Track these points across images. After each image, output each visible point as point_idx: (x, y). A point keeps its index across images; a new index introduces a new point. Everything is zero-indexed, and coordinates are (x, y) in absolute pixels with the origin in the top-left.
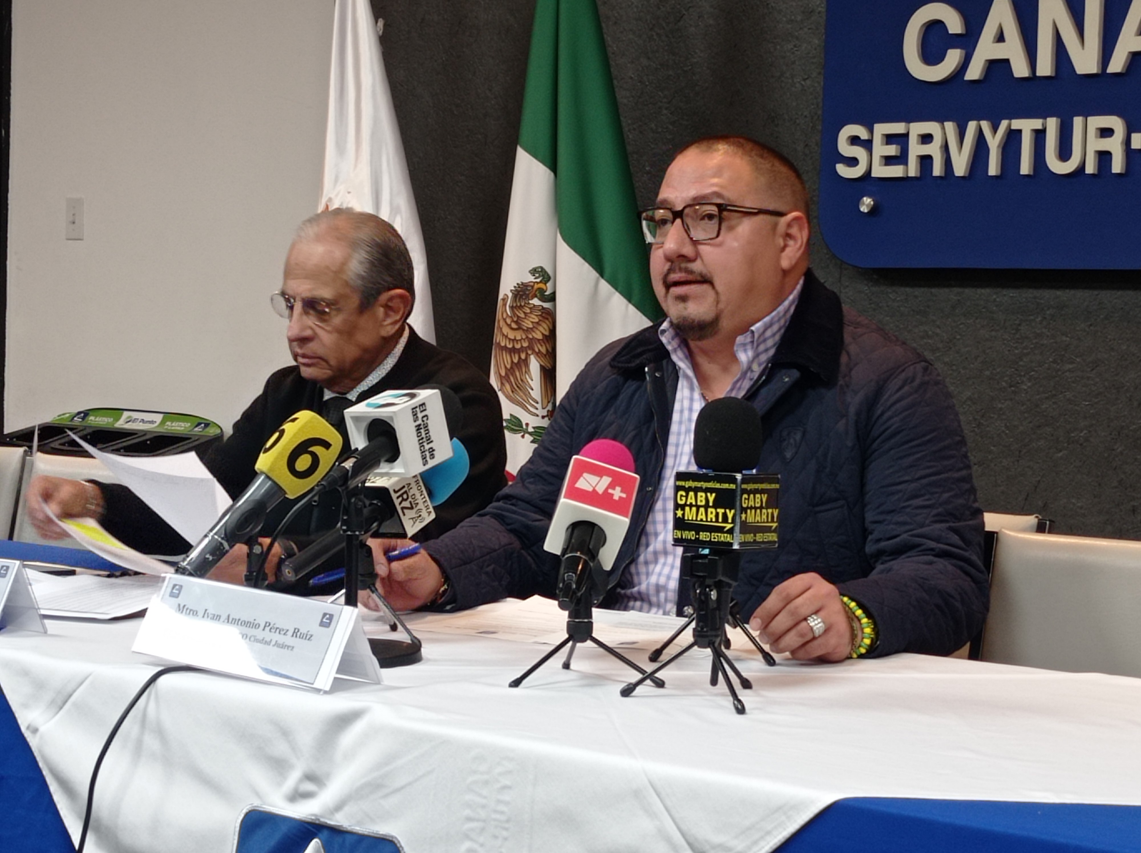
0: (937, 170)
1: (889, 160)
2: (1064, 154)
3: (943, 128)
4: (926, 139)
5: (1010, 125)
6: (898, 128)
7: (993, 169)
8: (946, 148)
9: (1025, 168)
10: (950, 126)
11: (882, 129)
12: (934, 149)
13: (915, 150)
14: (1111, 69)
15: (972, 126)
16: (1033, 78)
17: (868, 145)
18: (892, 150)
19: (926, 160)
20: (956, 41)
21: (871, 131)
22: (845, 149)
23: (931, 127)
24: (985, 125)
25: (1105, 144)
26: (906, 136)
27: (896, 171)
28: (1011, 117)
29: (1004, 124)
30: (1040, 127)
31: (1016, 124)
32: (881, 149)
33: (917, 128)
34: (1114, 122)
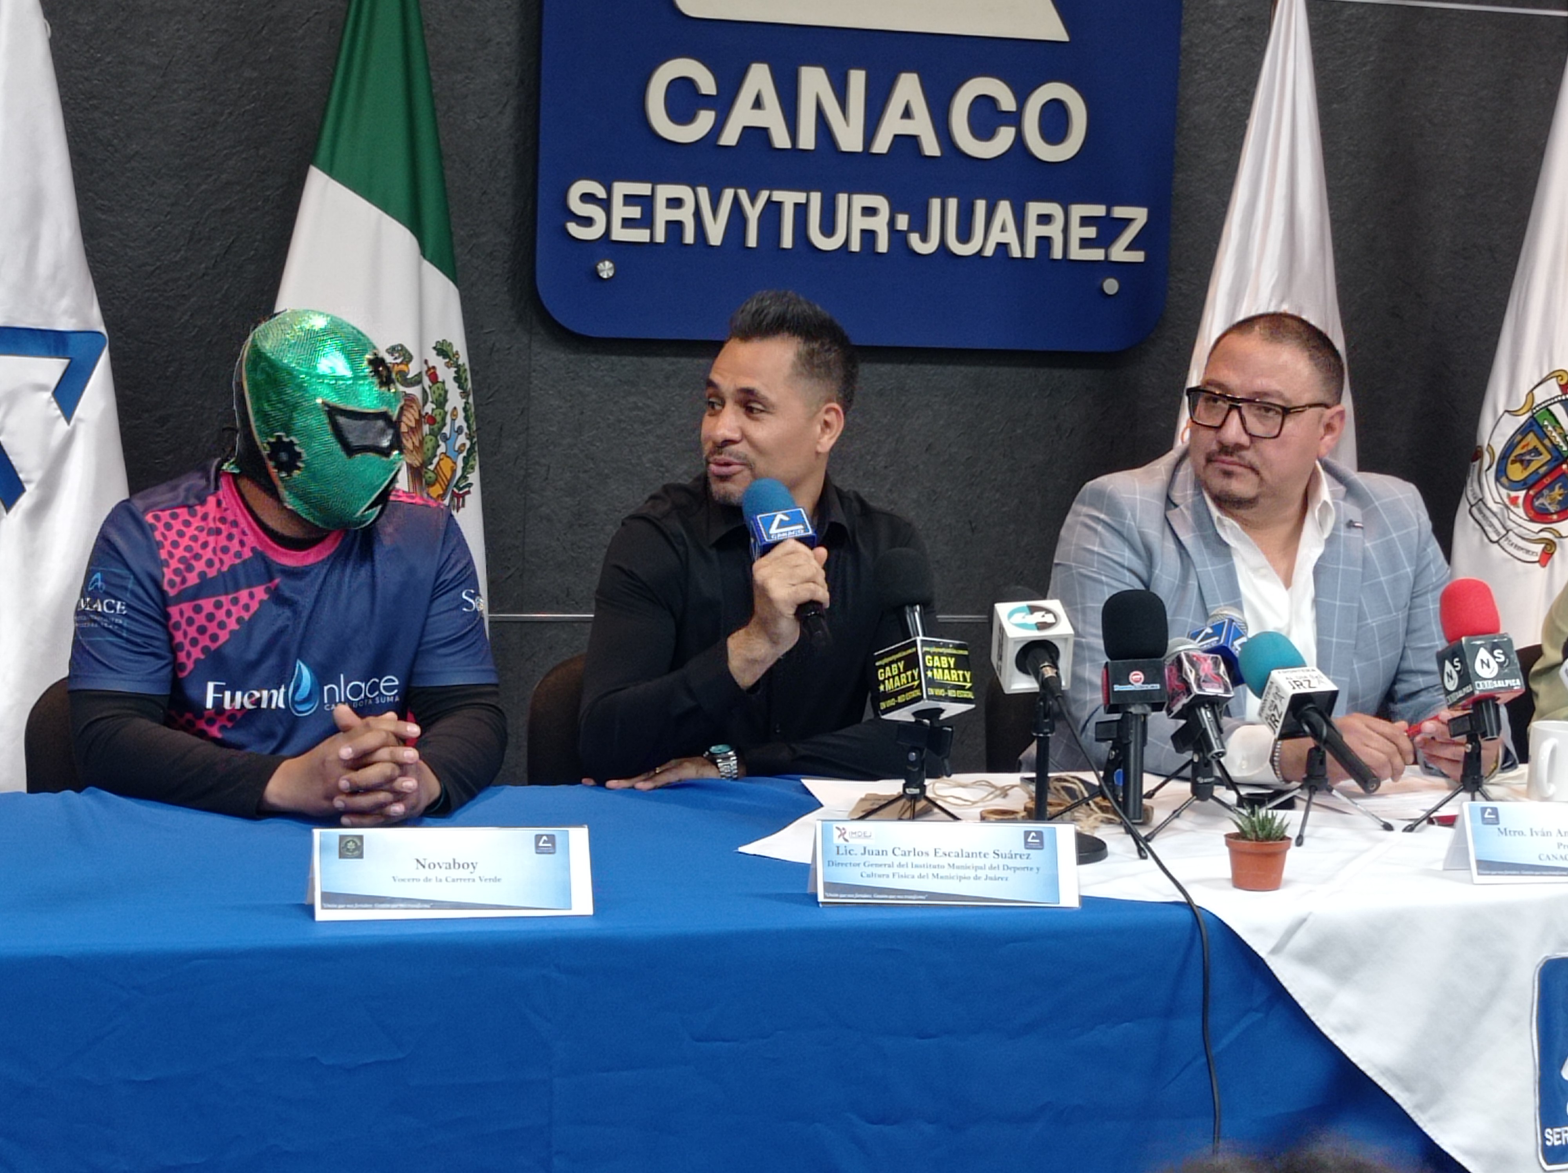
0: (689, 237)
1: (627, 223)
2: (828, 229)
3: (695, 193)
4: (675, 203)
5: (770, 197)
7: (752, 241)
8: (698, 215)
9: (787, 241)
10: (703, 193)
11: (621, 189)
12: (685, 215)
13: (663, 215)
14: (875, 150)
15: (728, 195)
16: (795, 151)
17: (605, 204)
18: (635, 212)
19: (675, 227)
20: (707, 102)
21: (609, 191)
22: (575, 206)
23: (682, 191)
24: (743, 194)
25: (869, 223)
26: (652, 198)
27: (641, 235)
28: (772, 187)
29: (764, 195)
30: (803, 200)
31: (778, 196)
32: (620, 211)
33: (665, 191)
34: (880, 202)
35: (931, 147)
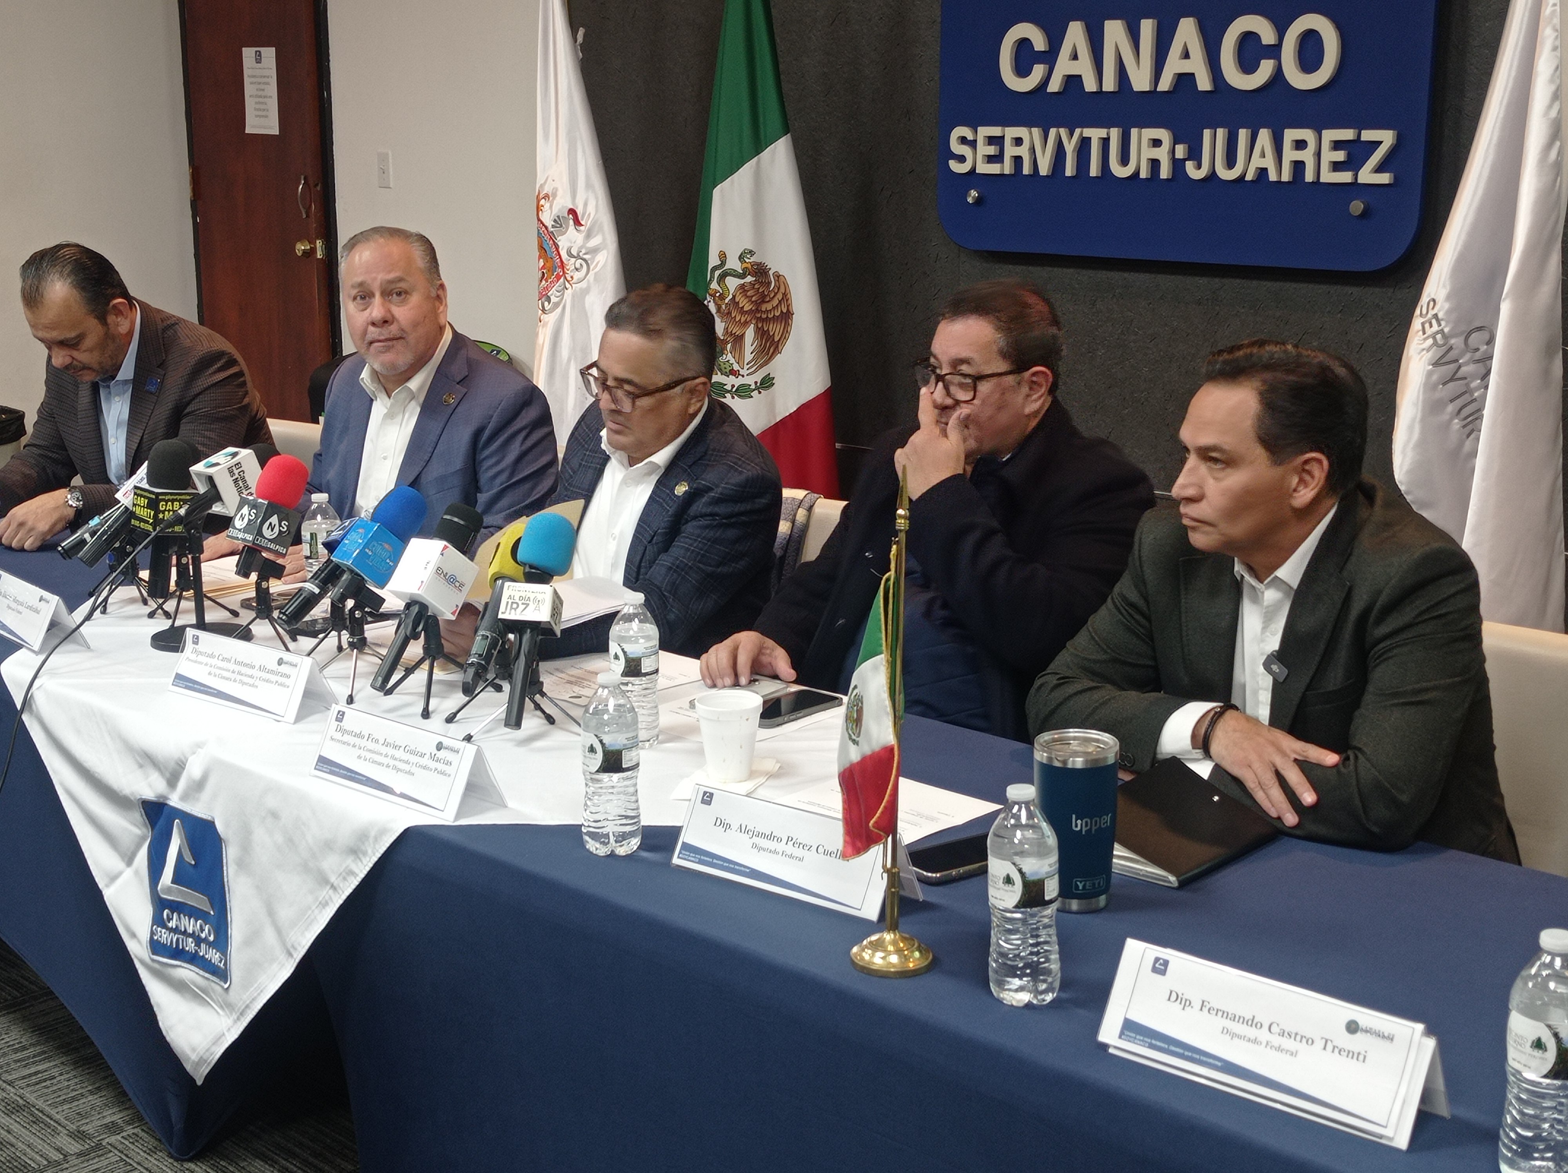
0: (1026, 170)
1: (990, 159)
2: (1124, 160)
3: (1031, 133)
4: (1018, 141)
5: (1082, 133)
6: (996, 131)
7: (1069, 171)
8: (1033, 150)
9: (1094, 170)
10: (1036, 132)
11: (985, 131)
12: (1024, 151)
13: (1010, 151)
14: (1160, 88)
15: (1053, 132)
16: (1100, 93)
17: (973, 144)
18: (992, 150)
19: (1018, 160)
20: (1040, 58)
21: (976, 132)
22: (957, 148)
23: (1021, 132)
24: (1063, 131)
25: (1155, 153)
26: (1003, 137)
27: (994, 169)
28: (1083, 126)
29: (1078, 131)
30: (1105, 136)
31: (1088, 132)
32: (983, 149)
33: (1011, 132)
34: (1163, 134)
35: (1204, 83)
